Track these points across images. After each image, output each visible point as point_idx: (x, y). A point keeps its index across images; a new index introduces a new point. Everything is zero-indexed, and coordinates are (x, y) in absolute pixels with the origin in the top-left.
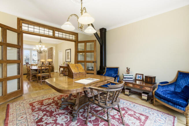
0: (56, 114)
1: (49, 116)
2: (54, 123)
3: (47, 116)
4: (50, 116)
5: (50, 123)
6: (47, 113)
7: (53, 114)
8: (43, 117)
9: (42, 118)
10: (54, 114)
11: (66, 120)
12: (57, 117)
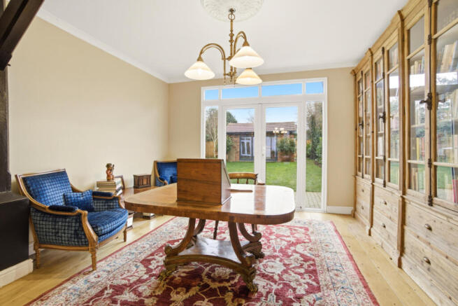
0: (275, 282)
1: (292, 288)
2: (290, 269)
3: (294, 289)
4: (289, 286)
5: (296, 273)
6: (292, 297)
7: (281, 286)
8: (304, 293)
9: (308, 292)
10: (279, 284)
11: (270, 264)
12: (279, 275)
